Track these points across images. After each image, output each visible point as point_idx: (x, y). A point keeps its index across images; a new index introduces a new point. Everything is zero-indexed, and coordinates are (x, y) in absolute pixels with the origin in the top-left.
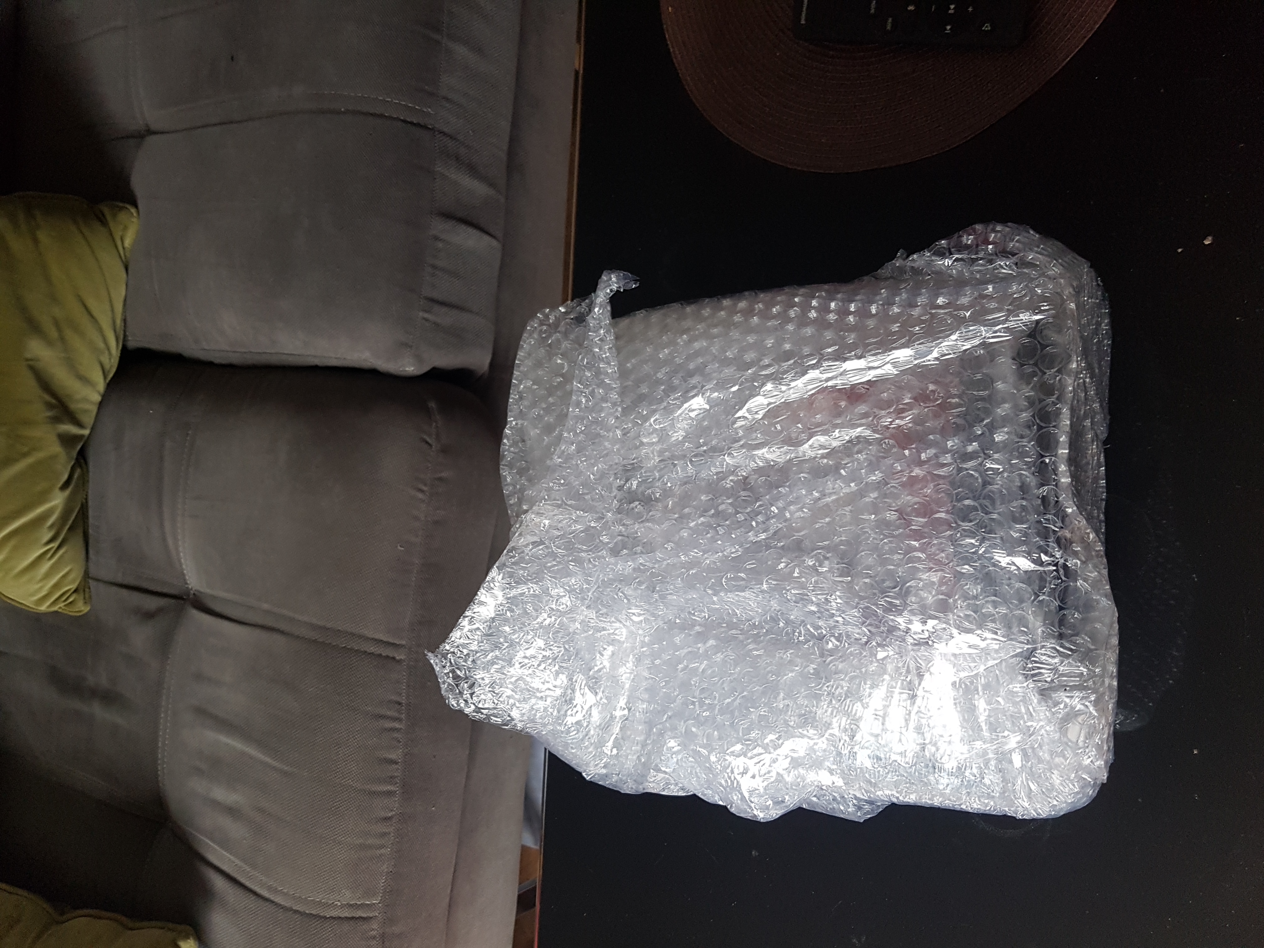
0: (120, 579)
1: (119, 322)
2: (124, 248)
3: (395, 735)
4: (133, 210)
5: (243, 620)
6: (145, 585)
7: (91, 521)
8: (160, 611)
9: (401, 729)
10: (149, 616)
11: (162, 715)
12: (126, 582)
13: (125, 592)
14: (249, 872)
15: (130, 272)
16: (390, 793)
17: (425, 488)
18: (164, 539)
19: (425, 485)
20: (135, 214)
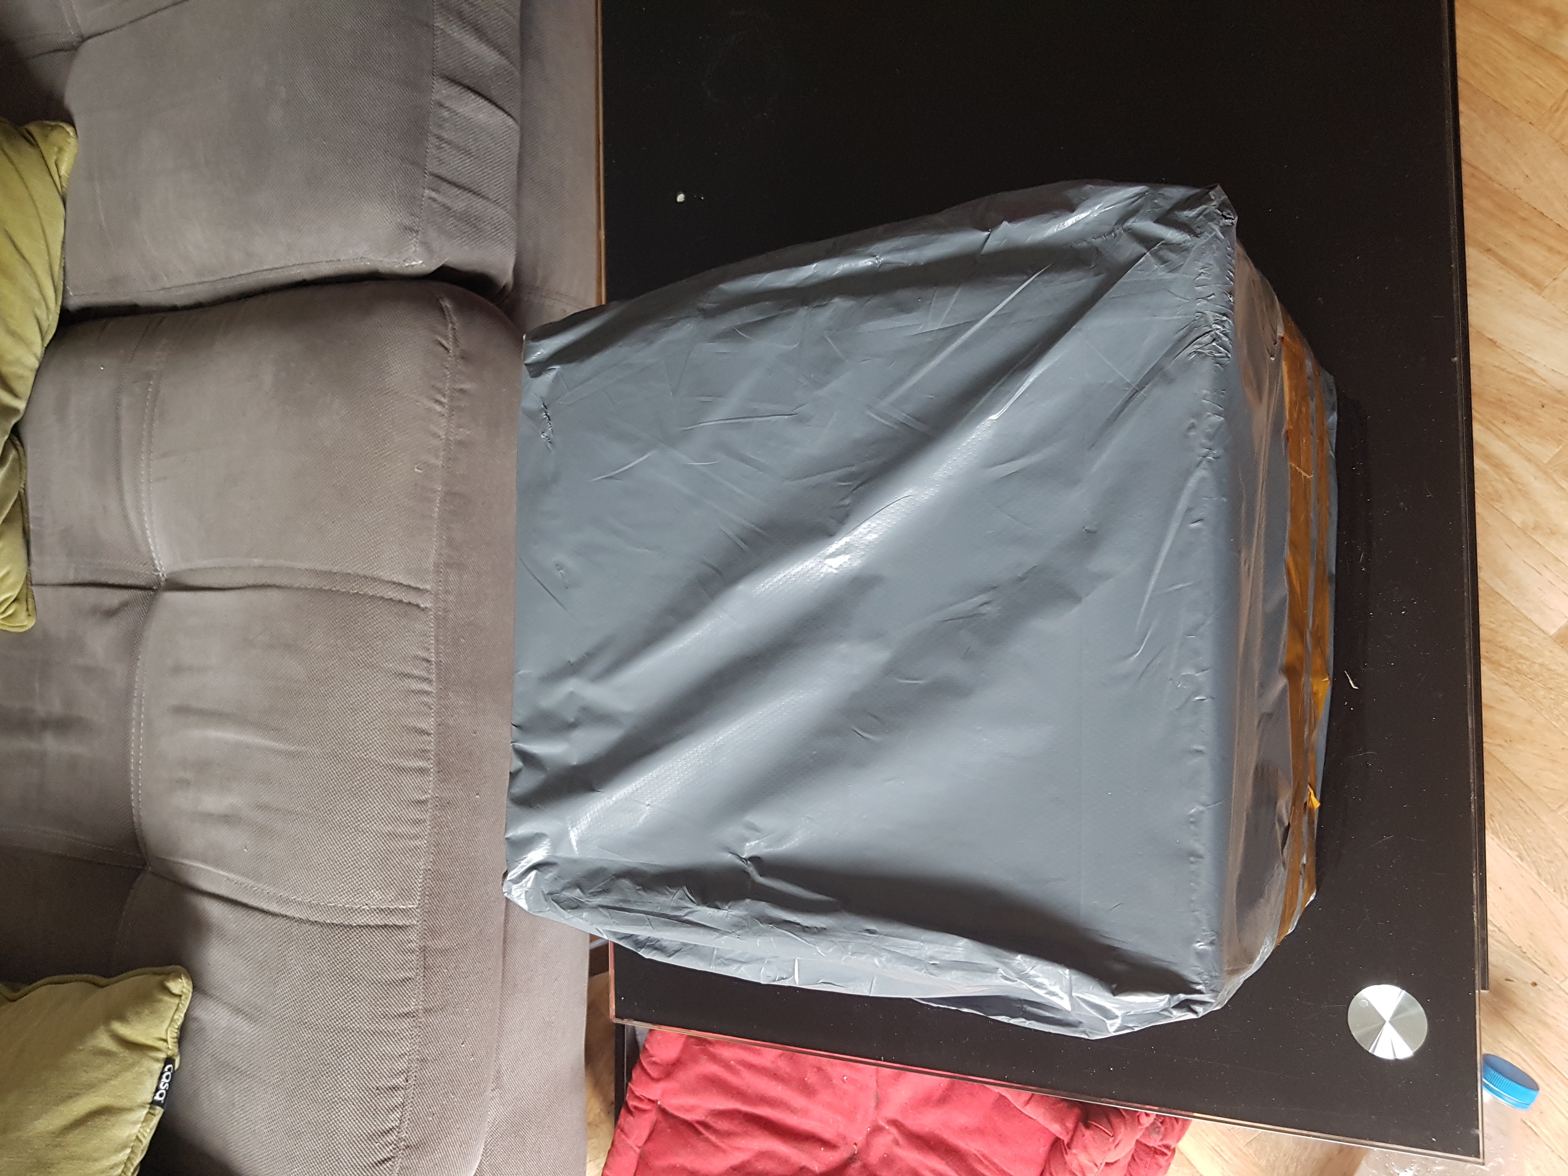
0: (71, 578)
1: (57, 268)
2: (60, 177)
3: (425, 699)
4: (69, 129)
5: (230, 585)
6: (103, 579)
7: (32, 513)
8: (125, 605)
9: (431, 692)
10: (111, 613)
11: (133, 731)
12: (79, 580)
13: (79, 591)
14: (252, 887)
15: (68, 205)
16: (422, 771)
17: (443, 400)
18: (126, 517)
19: (444, 396)
20: (72, 134)
